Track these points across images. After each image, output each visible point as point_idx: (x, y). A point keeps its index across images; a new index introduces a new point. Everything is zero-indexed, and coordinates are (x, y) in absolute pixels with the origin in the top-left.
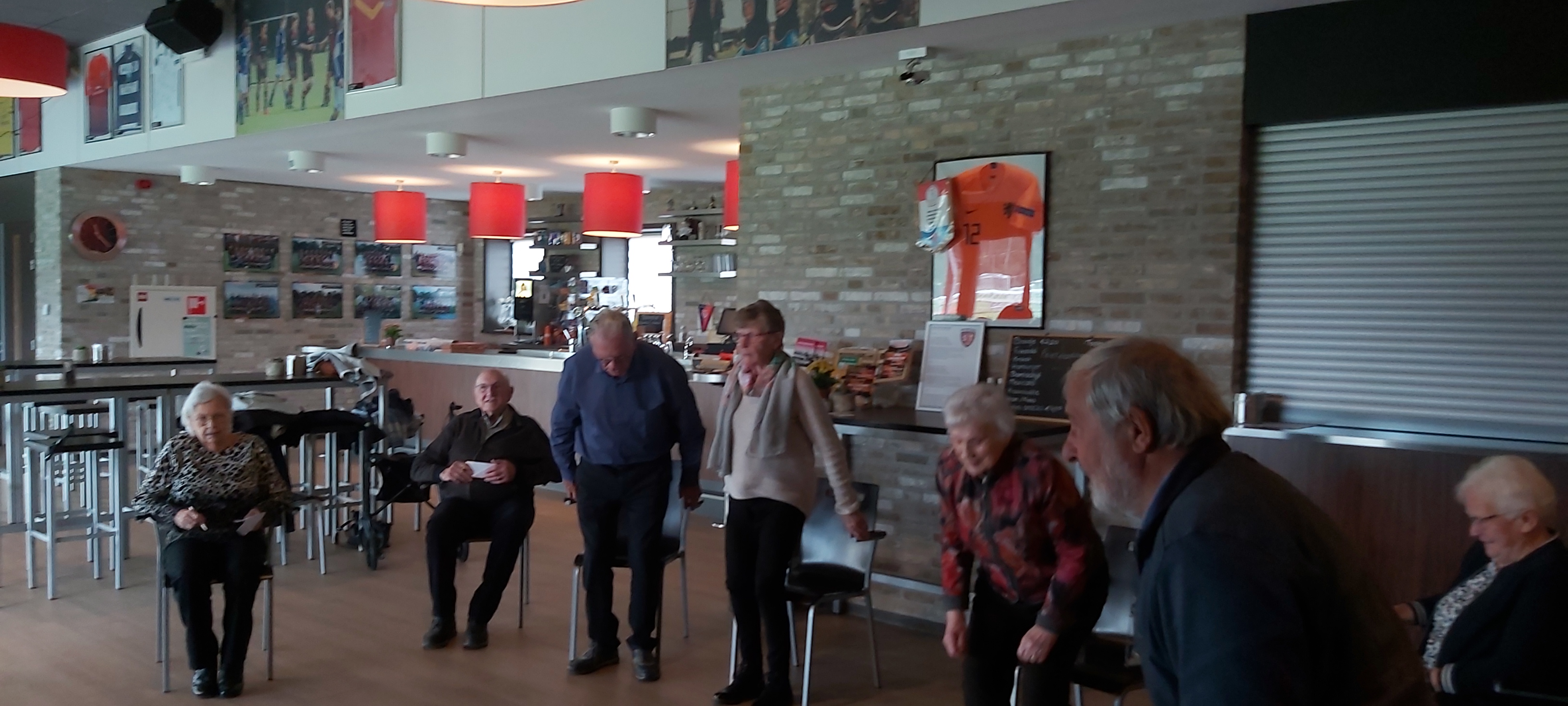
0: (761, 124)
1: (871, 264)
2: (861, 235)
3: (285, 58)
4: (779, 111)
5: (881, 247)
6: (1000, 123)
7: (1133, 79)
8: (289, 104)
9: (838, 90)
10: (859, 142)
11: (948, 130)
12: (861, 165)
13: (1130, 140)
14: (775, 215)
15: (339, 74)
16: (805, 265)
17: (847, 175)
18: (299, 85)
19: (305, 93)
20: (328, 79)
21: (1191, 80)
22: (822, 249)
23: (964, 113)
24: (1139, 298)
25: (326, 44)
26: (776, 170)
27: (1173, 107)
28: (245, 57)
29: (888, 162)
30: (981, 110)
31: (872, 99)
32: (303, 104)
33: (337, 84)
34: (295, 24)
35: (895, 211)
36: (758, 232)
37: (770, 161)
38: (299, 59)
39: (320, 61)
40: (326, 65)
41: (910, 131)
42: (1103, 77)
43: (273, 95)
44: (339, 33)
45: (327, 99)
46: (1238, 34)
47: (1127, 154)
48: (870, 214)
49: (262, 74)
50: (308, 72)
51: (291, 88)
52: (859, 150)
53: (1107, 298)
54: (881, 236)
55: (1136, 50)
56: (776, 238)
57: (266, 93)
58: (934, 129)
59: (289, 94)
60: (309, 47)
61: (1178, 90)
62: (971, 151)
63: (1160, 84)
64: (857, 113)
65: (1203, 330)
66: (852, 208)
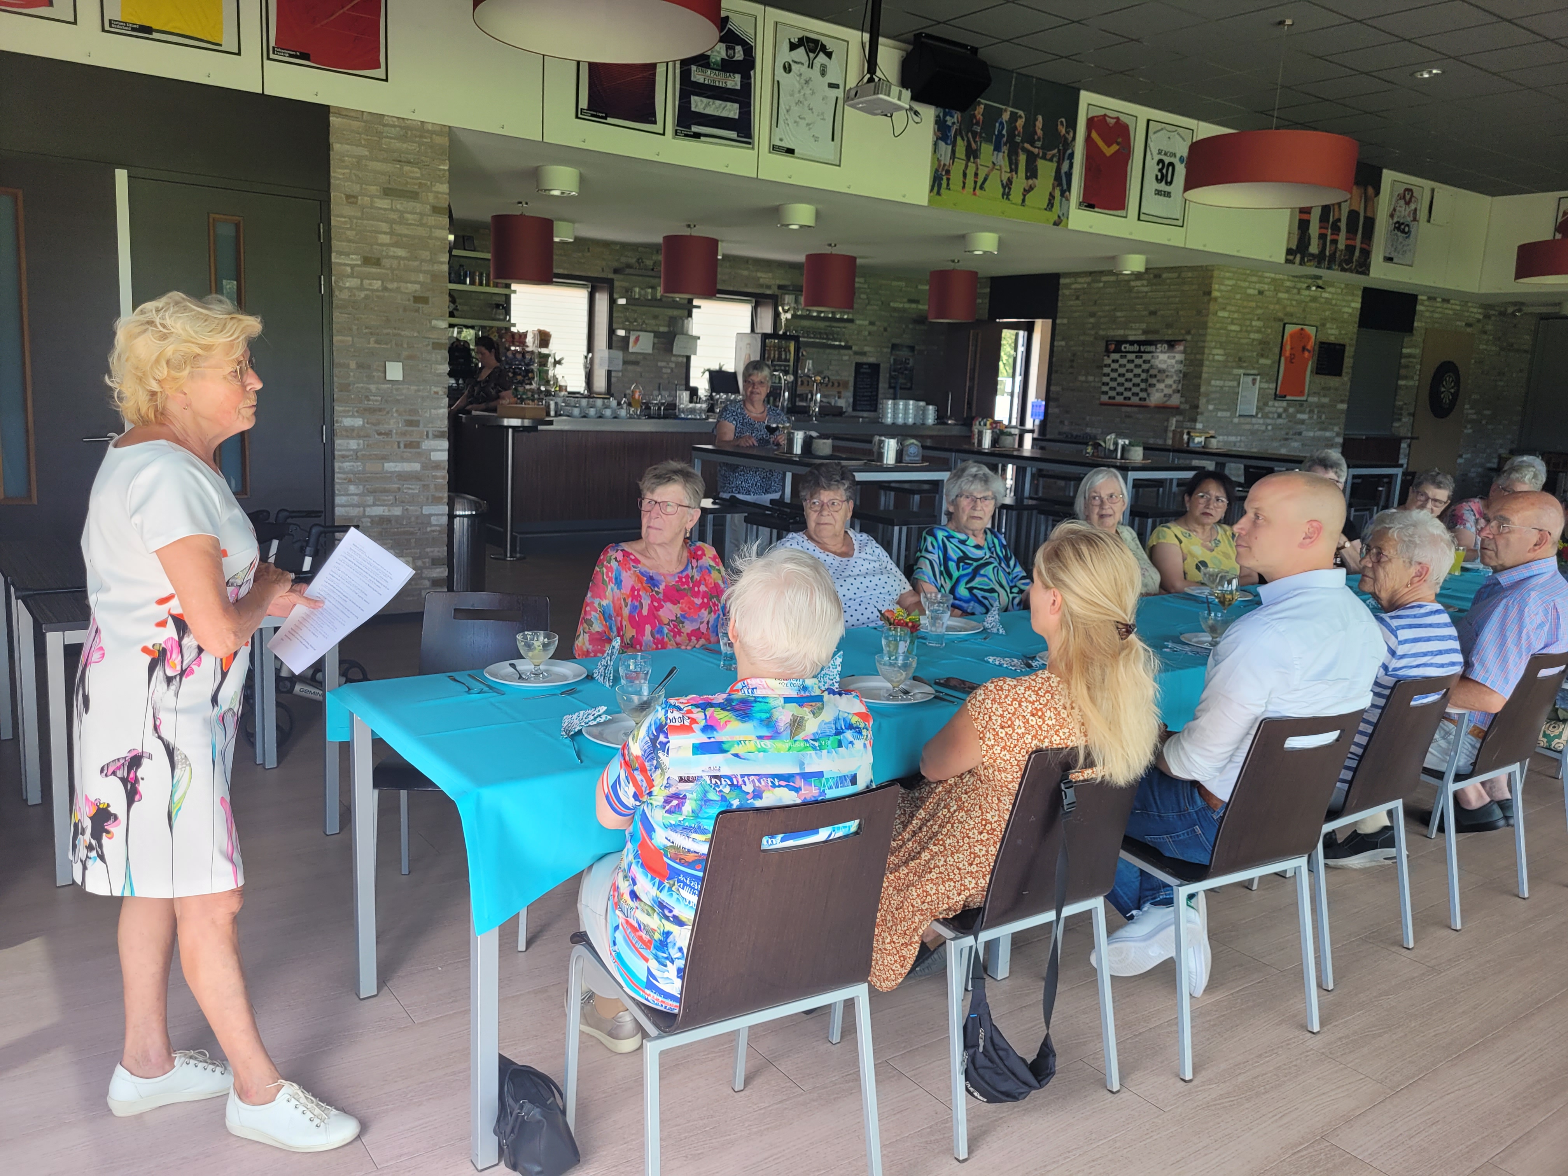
0: (1223, 288)
1: (1258, 369)
2: (1255, 354)
3: (1005, 149)
4: (1231, 282)
5: (1262, 361)
6: (1304, 310)
7: (1338, 302)
8: (1006, 195)
9: (1254, 279)
10: (1261, 308)
11: (1288, 309)
12: (1259, 319)
13: (1335, 326)
14: (1224, 339)
15: (1065, 187)
16: (1233, 368)
17: (1254, 323)
18: (1020, 182)
19: (1027, 191)
20: (1053, 188)
21: (1349, 307)
22: (1240, 359)
23: (1294, 303)
24: (1329, 389)
25: (1053, 156)
26: (1226, 314)
27: (1346, 316)
28: (949, 128)
29: (1267, 319)
30: (1299, 302)
31: (1266, 287)
32: (1024, 200)
33: (1062, 194)
34: (1020, 123)
35: (1269, 343)
36: (1215, 348)
37: (1224, 309)
38: (1022, 158)
39: (1046, 169)
40: (1053, 174)
41: (1277, 307)
42: (1332, 299)
43: (985, 180)
44: (1069, 151)
45: (1050, 205)
46: (1360, 293)
47: (1333, 332)
48: (1259, 344)
49: (972, 154)
50: (1032, 173)
51: (1010, 181)
52: (1259, 311)
53: (1323, 389)
54: (1262, 356)
55: (1339, 291)
56: (1221, 352)
57: (976, 175)
58: (1285, 308)
59: (1007, 187)
60: (1036, 151)
61: (1347, 310)
62: (1295, 321)
63: (1345, 306)
64: (1261, 293)
65: (1342, 402)
66: (1254, 340)
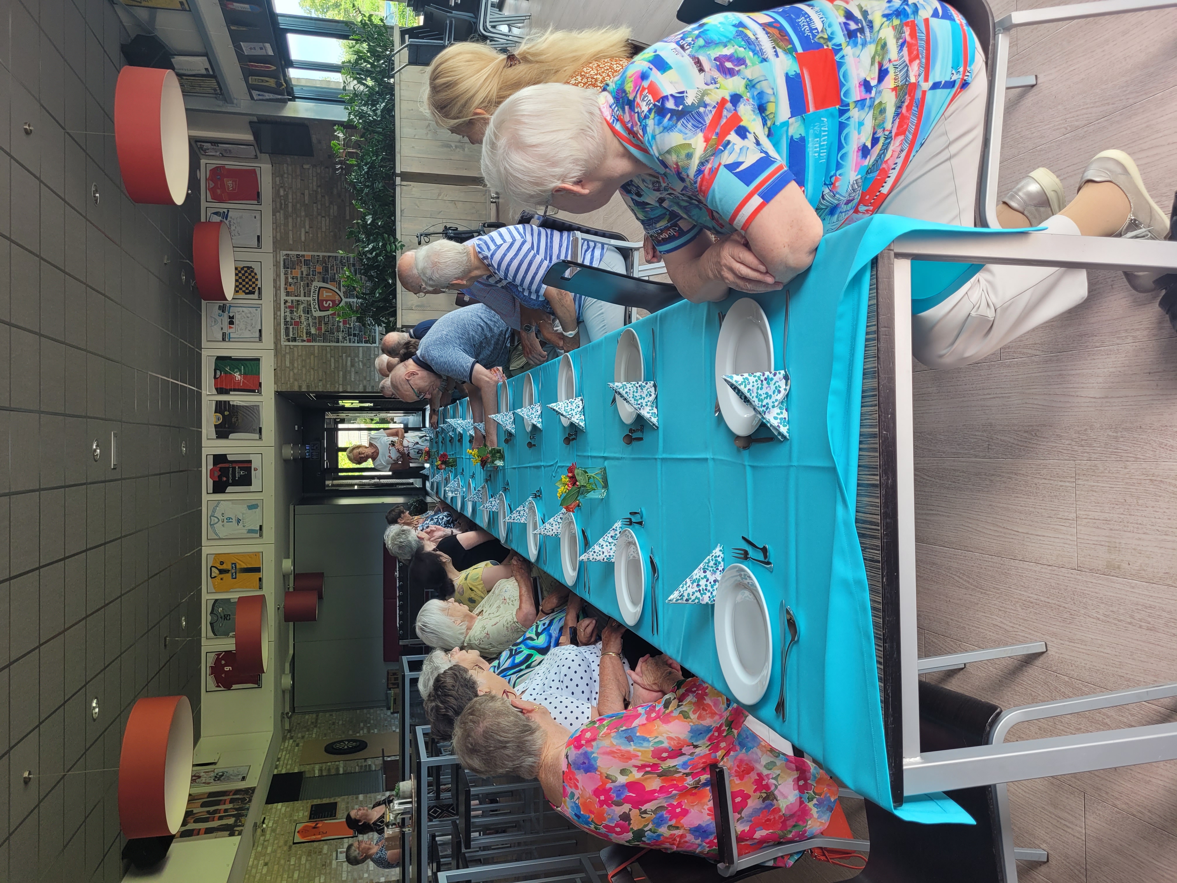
2: (319, 857)
6: (283, 834)
10: (279, 861)
11: (281, 844)
12: (289, 861)
13: (297, 814)
23: (276, 842)
27: (288, 810)
29: (289, 855)
31: (261, 862)
35: (310, 850)
41: (279, 851)
46: (270, 806)
47: (301, 815)
48: (310, 855)
61: (283, 811)
62: (291, 838)
64: (266, 864)
